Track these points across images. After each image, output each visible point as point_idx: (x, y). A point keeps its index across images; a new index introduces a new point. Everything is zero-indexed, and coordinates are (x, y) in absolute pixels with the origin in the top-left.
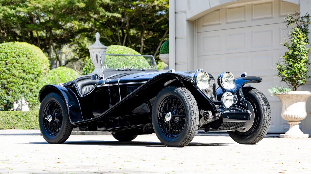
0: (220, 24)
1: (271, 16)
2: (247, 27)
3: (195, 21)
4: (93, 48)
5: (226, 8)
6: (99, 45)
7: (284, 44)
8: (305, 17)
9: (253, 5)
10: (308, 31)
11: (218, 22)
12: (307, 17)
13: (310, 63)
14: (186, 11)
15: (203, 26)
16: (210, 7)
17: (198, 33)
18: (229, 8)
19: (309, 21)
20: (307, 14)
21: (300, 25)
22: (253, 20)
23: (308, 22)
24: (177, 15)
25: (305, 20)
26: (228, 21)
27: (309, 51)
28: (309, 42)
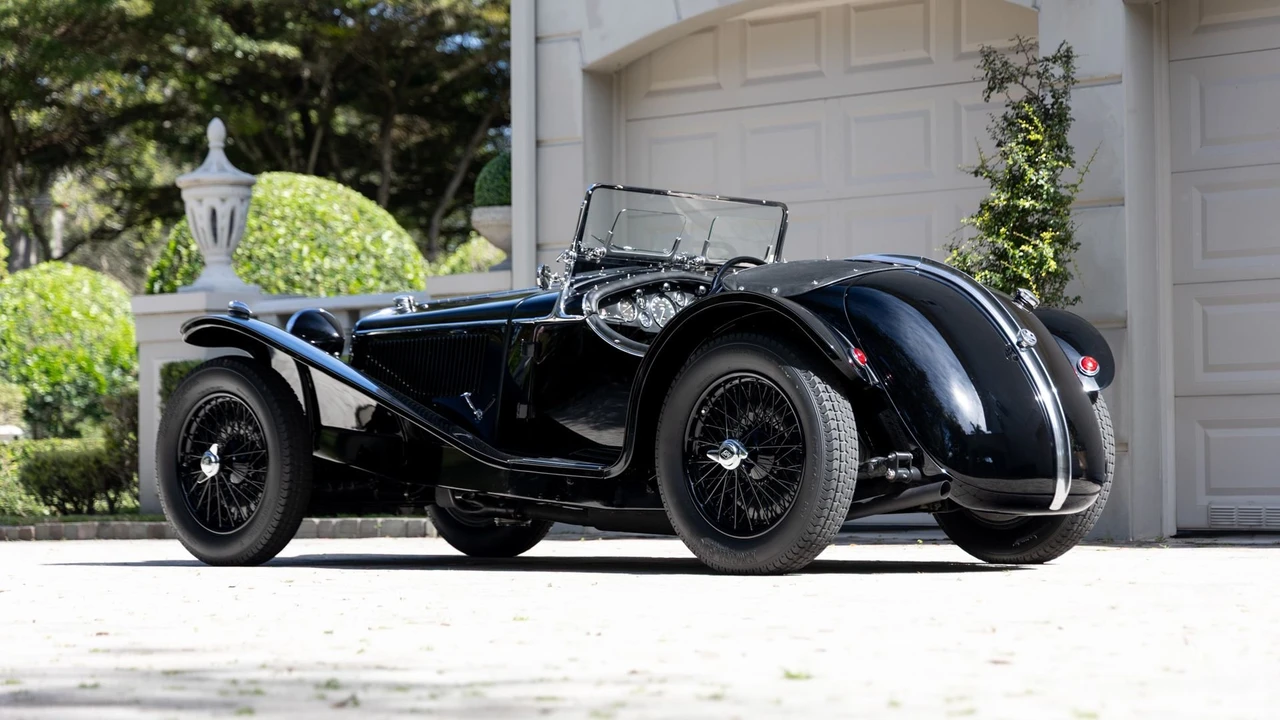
0: (718, 86)
1: (921, 54)
2: (826, 99)
3: (616, 72)
4: (198, 184)
5: (744, 21)
6: (222, 170)
7: (973, 170)
8: (1055, 59)
9: (852, 12)
10: (1068, 116)
11: (711, 79)
12: (1064, 59)
13: (1079, 244)
14: (580, 32)
15: (651, 94)
16: (679, 18)
17: (628, 121)
18: (755, 23)
19: (1073, 76)
20: (1061, 46)
21: (1035, 92)
22: (851, 70)
23: (1069, 77)
24: (545, 48)
25: (1058, 70)
26: (753, 74)
27: (1074, 195)
28: (1073, 157)
